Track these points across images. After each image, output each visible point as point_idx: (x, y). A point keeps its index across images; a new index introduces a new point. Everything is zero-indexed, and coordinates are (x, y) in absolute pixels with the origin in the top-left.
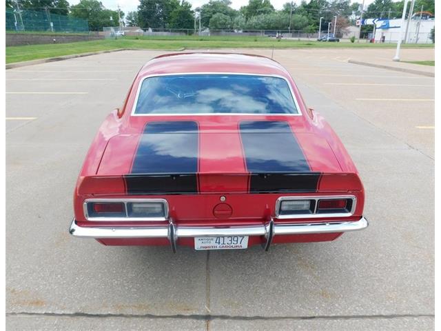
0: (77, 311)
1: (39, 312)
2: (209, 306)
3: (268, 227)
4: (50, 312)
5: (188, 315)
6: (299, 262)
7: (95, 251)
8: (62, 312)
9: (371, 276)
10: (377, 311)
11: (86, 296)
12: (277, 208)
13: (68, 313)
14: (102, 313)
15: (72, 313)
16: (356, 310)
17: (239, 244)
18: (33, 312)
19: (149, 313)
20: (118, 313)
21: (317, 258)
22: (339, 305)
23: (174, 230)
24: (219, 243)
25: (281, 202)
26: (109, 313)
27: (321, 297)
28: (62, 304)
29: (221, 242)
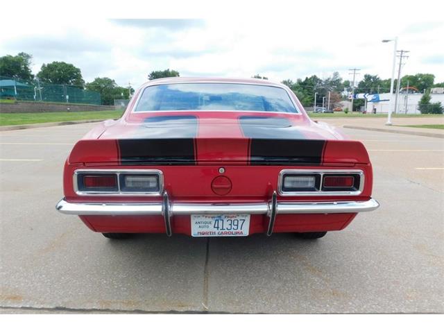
0: (57, 306)
1: (15, 306)
2: (206, 304)
3: (271, 206)
4: (28, 306)
5: (182, 310)
7: (86, 256)
8: (42, 306)
10: (397, 309)
11: (70, 293)
12: (280, 184)
13: (48, 307)
14: (85, 308)
15: (51, 307)
17: (239, 230)
18: (8, 306)
19: (140, 309)
20: (104, 308)
23: (169, 206)
24: (218, 228)
25: (286, 175)
26: (94, 307)
28: (42, 300)
29: (220, 227)
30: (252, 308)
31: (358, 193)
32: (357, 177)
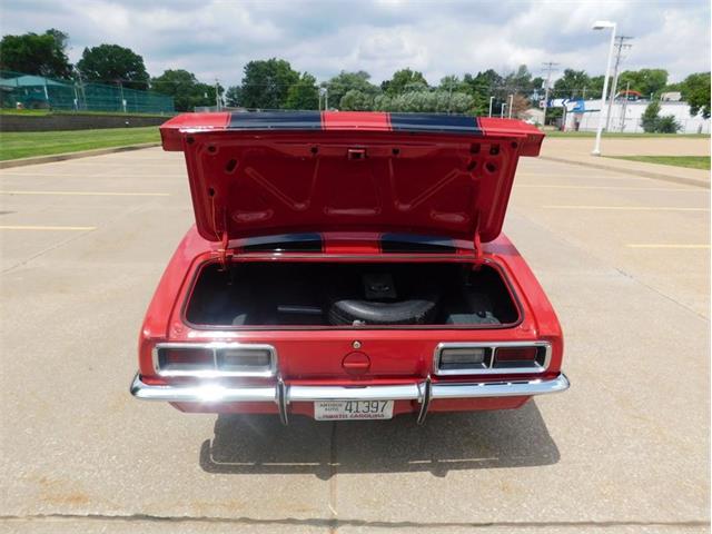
0: (136, 512)
1: (80, 513)
2: (334, 505)
3: (423, 389)
4: (97, 513)
5: (303, 518)
6: (467, 439)
7: (169, 419)
8: (115, 513)
9: (574, 462)
10: (586, 516)
11: (152, 488)
12: (436, 359)
13: (124, 514)
14: (175, 516)
15: (129, 515)
16: (554, 513)
17: (379, 412)
18: (71, 513)
19: (247, 516)
20: (199, 516)
21: (493, 433)
22: (530, 505)
23: (285, 388)
24: (350, 410)
25: (443, 349)
26: (186, 514)
27: (501, 492)
28: (114, 501)
29: (354, 409)
30: (395, 514)
31: (542, 370)
32: (542, 350)
